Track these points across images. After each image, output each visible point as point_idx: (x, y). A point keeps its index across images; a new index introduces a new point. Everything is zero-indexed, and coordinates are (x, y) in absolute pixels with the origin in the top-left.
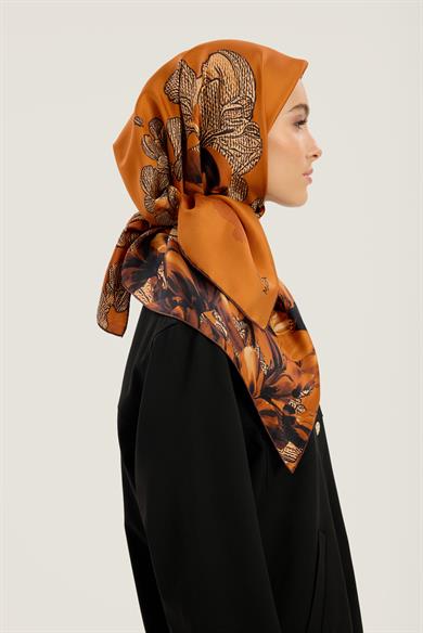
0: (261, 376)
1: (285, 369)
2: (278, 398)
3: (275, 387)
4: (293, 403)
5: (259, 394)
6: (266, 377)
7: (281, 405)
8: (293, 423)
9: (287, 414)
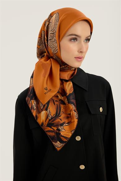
0: (48, 120)
1: (60, 116)
2: (54, 126)
3: (54, 123)
4: (60, 128)
5: (46, 126)
6: (50, 120)
7: (55, 129)
8: (60, 135)
9: (57, 132)
